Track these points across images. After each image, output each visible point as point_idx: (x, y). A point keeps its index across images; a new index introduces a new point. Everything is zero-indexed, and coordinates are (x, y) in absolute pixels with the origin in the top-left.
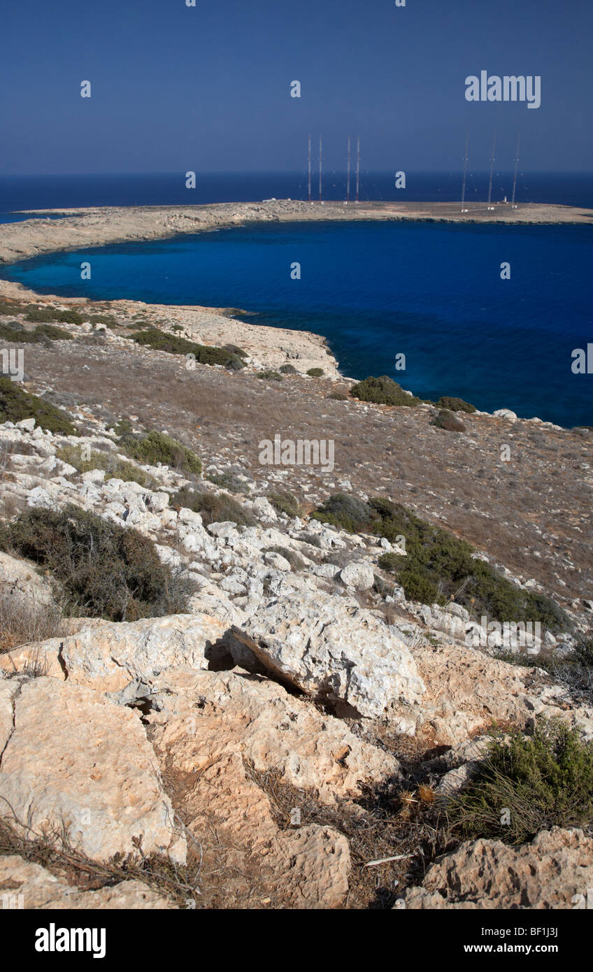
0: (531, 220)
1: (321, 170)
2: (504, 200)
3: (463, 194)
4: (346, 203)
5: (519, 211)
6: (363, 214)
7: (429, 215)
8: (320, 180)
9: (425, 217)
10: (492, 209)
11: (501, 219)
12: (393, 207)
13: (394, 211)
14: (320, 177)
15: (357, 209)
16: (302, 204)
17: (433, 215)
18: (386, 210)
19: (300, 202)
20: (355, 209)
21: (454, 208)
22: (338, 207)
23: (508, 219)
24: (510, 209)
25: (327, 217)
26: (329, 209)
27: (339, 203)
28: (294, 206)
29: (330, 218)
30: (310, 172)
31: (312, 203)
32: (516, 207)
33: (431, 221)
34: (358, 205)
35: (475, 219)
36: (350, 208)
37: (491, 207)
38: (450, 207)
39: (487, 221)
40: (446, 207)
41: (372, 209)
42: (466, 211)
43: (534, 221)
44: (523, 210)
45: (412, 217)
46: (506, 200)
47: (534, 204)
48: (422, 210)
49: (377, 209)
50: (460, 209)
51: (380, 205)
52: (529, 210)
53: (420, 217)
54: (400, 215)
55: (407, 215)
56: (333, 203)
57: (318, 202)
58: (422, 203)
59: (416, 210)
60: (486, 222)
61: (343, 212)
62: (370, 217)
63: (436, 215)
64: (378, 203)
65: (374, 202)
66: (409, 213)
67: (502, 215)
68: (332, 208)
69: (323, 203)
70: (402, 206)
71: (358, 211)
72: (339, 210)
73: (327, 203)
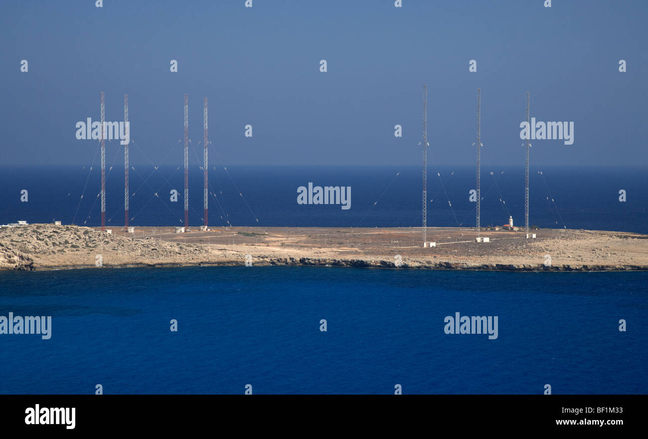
0: (567, 262)
1: (127, 162)
2: (508, 223)
3: (425, 211)
4: (183, 229)
5: (541, 244)
6: (216, 252)
7: (356, 253)
8: (126, 183)
9: (350, 258)
10: (486, 240)
11: (506, 261)
12: (282, 238)
13: (283, 245)
14: (126, 178)
15: (207, 241)
16: (86, 233)
17: (366, 254)
18: (267, 244)
19: (82, 229)
20: (201, 241)
21: (406, 240)
22: (165, 238)
23: (519, 261)
24: (523, 241)
25: (139, 261)
26: (146, 242)
27: (168, 231)
28: (69, 236)
29: (147, 261)
30: (103, 167)
31: (109, 231)
32: (534, 236)
33: (361, 265)
34: (210, 234)
35: (452, 260)
36: (190, 241)
37: (483, 236)
38: (398, 237)
39: (477, 264)
40: (390, 237)
41: (238, 242)
42: (433, 244)
43: (574, 264)
44: (549, 242)
45: (323, 257)
46: (512, 223)
47: (571, 231)
48: (341, 244)
49: (247, 243)
50: (420, 241)
51: (253, 234)
52: (561, 243)
53: (338, 258)
54: (297, 254)
55: (310, 254)
56: (154, 230)
57: (123, 229)
58: (342, 230)
59: (330, 244)
60: (475, 268)
61: (177, 249)
62: (234, 258)
63: (372, 253)
64: (251, 230)
65: (240, 228)
66: (316, 250)
67: (507, 252)
68: (153, 241)
69: (132, 230)
70: (301, 235)
71: (209, 247)
72: (166, 245)
73: (142, 231)
